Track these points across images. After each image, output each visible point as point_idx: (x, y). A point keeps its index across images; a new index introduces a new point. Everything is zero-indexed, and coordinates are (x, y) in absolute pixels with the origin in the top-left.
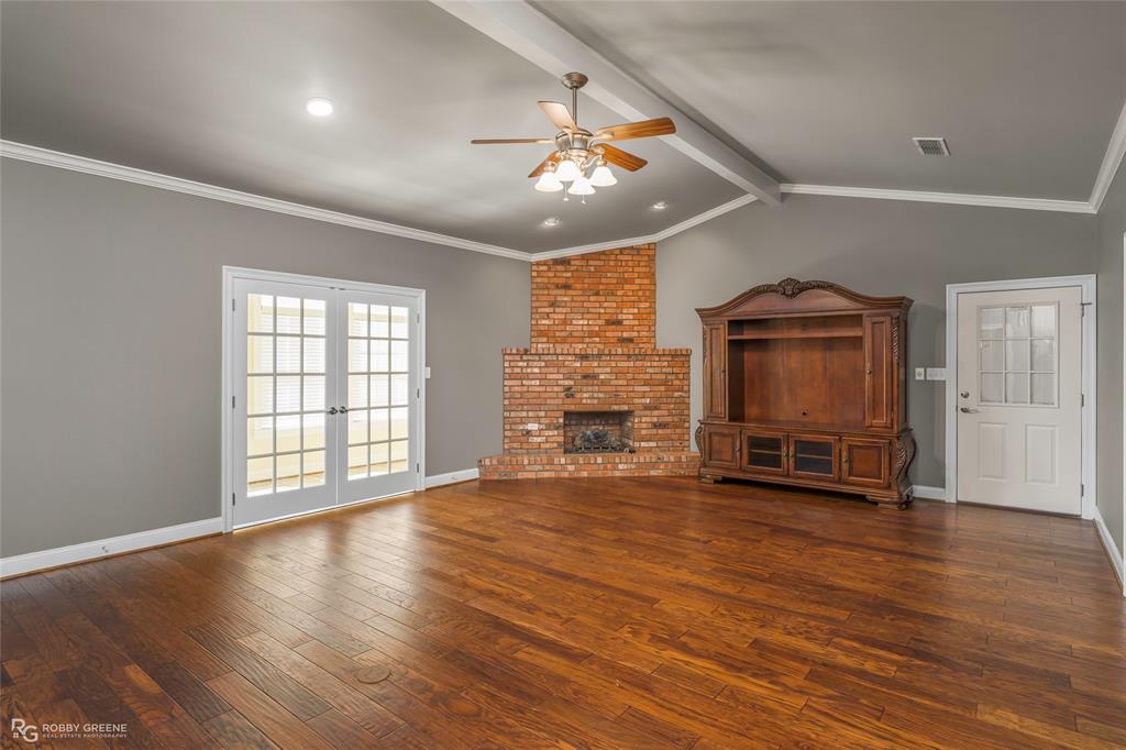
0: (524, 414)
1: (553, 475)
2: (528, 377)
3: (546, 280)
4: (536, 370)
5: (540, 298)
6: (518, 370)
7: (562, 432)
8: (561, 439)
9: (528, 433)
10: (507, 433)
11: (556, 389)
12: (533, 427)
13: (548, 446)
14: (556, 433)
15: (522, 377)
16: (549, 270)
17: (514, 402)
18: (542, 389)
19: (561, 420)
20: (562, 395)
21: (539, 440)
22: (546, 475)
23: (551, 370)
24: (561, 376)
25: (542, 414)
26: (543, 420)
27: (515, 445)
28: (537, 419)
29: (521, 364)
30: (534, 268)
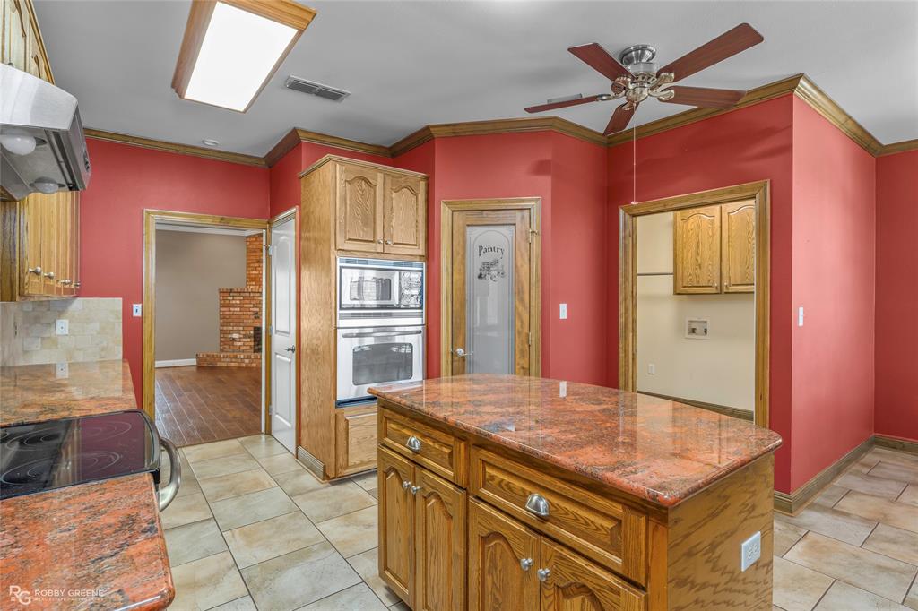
0: (231, 328)
1: (236, 364)
2: (234, 306)
3: (255, 247)
4: (238, 302)
5: (252, 258)
6: (227, 302)
7: (252, 340)
8: (252, 344)
9: (234, 339)
10: (222, 339)
11: (249, 313)
12: (236, 336)
13: (245, 347)
14: (249, 340)
15: (230, 306)
16: (256, 241)
17: (226, 320)
18: (241, 313)
19: (252, 332)
20: (253, 317)
21: (240, 344)
22: (233, 364)
23: (247, 301)
24: (252, 305)
25: (241, 328)
26: (242, 332)
27: (227, 347)
28: (238, 332)
29: (229, 298)
30: (248, 239)
